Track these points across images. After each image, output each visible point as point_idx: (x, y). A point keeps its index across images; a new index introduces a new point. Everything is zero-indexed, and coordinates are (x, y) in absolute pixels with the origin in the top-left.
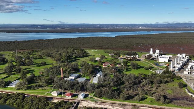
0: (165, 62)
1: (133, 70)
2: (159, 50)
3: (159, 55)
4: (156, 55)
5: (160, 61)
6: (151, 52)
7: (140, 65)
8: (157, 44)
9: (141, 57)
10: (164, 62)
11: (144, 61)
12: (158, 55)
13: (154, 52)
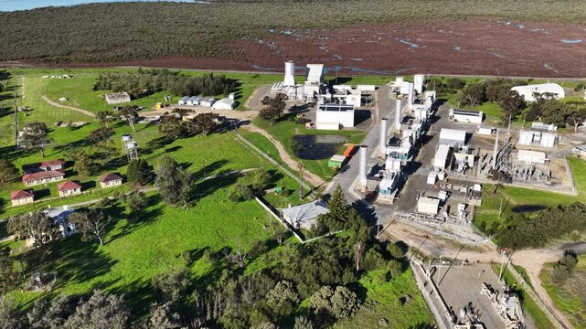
0: (341, 126)
1: (169, 210)
2: (322, 66)
3: (323, 90)
4: (309, 89)
5: (320, 127)
6: (289, 79)
7: (224, 162)
8: (327, 27)
9: (246, 106)
10: (337, 128)
11: (253, 128)
12: (317, 89)
13: (301, 75)
